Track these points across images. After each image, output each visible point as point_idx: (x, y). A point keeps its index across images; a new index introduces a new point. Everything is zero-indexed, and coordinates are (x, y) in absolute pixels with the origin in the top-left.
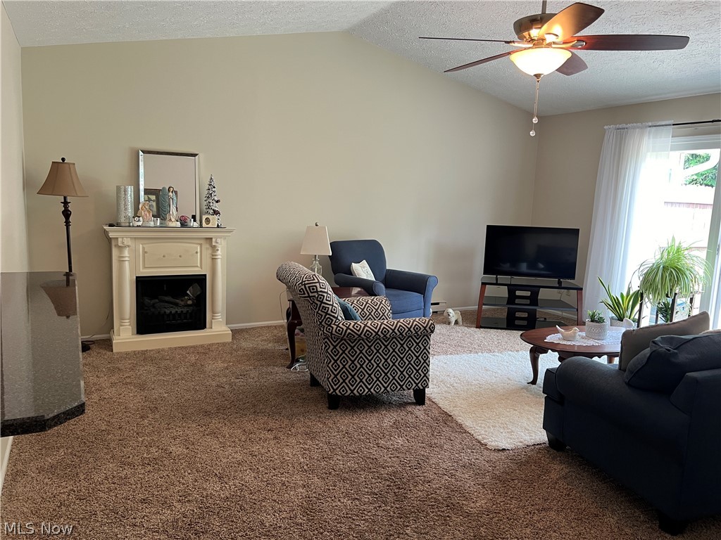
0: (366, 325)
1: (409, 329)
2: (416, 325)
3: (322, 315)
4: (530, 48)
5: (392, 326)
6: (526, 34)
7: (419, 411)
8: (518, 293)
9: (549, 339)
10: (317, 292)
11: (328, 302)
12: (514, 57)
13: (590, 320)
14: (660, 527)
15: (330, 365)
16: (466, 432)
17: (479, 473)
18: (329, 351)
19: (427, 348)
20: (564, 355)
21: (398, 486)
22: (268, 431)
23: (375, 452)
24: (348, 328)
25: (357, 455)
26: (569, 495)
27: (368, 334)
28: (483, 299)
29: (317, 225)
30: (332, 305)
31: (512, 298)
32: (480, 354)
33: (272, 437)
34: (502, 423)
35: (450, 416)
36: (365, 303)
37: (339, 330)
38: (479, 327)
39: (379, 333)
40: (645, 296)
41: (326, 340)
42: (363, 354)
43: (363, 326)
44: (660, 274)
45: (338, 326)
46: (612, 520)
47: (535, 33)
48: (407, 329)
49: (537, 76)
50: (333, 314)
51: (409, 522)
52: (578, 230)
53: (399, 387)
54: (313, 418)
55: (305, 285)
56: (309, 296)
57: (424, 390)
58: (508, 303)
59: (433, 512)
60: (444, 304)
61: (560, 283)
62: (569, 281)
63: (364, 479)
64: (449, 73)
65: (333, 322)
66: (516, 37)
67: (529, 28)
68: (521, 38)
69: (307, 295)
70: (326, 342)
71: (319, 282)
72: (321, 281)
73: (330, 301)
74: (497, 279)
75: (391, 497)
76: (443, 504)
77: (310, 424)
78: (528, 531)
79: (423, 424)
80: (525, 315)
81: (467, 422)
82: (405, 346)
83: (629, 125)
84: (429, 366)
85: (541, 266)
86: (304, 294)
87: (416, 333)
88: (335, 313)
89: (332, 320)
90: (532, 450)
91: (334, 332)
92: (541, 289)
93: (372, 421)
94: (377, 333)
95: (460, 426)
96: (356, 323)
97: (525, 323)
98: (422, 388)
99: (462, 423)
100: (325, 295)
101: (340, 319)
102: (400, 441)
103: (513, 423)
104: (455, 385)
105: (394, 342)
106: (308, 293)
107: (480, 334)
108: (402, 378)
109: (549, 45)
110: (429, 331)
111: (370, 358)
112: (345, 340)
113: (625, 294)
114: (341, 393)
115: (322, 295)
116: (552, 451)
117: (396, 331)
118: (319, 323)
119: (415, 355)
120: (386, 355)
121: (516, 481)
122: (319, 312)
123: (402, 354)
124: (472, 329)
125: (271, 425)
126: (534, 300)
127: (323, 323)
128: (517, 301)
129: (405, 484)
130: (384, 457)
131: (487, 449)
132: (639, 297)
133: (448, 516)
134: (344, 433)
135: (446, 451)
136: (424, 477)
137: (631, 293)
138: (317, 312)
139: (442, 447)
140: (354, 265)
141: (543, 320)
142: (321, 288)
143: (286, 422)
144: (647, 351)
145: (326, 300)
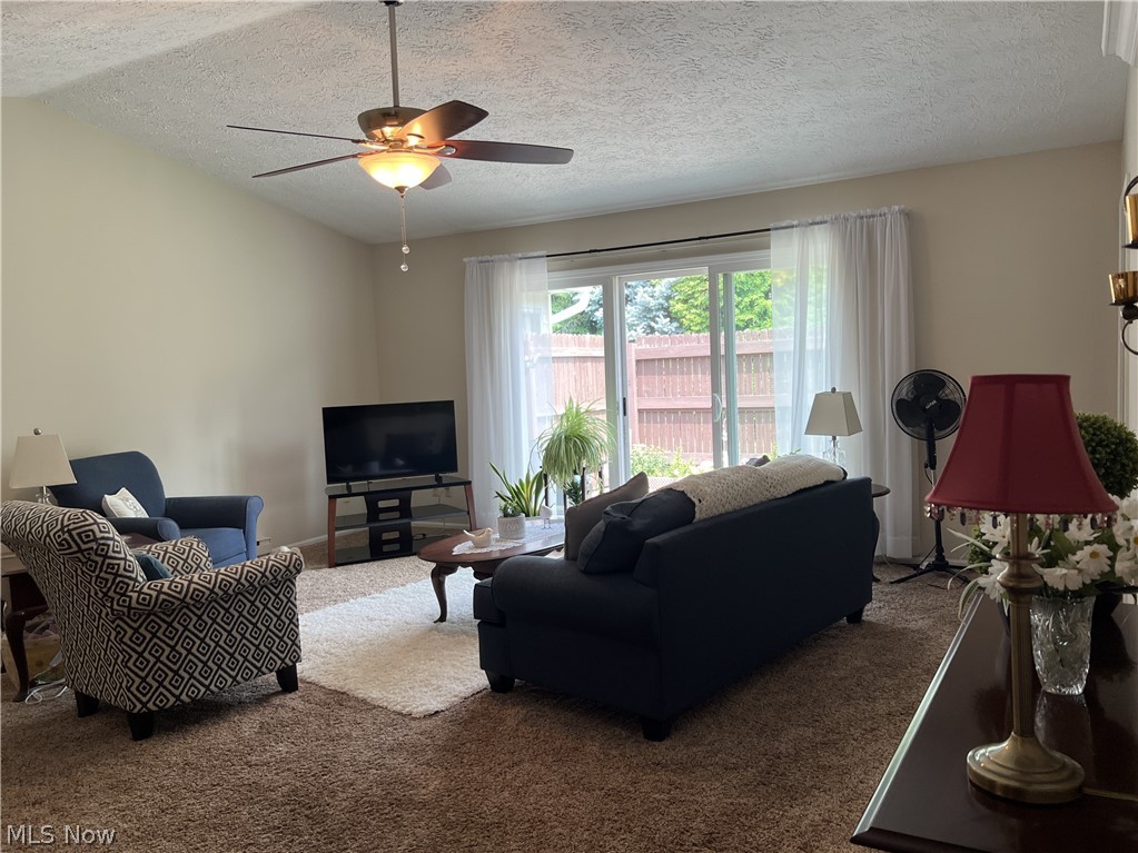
0: (191, 582)
1: (263, 574)
2: (273, 565)
3: (107, 580)
4: (383, 151)
5: (236, 574)
6: (377, 132)
7: (291, 700)
8: (382, 504)
9: (457, 550)
10: (95, 540)
11: (117, 555)
12: (362, 162)
13: (502, 514)
14: (646, 737)
15: (130, 664)
16: (375, 707)
17: (415, 751)
18: (126, 640)
19: (292, 599)
20: (483, 568)
21: (305, 807)
22: (34, 804)
23: (247, 775)
24: (160, 592)
25: (220, 788)
26: (537, 738)
27: (197, 596)
28: (334, 523)
29: (37, 433)
30: (125, 559)
31: (373, 512)
32: (352, 600)
33: (48, 811)
34: (421, 681)
35: (343, 693)
36: (162, 553)
37: (144, 599)
38: (334, 564)
39: (216, 590)
40: (550, 478)
41: (118, 622)
42: (190, 631)
43: (186, 583)
44: (563, 446)
45: (140, 592)
46: (593, 748)
47: (389, 131)
48: (260, 575)
49: (401, 189)
50: (129, 574)
51: (345, 843)
52: (451, 403)
53: (255, 671)
54: (113, 761)
55: (69, 531)
56: (80, 551)
57: (294, 666)
58: (369, 521)
59: (374, 819)
60: (268, 543)
61: (438, 479)
62: (451, 474)
63: (248, 816)
64: (260, 178)
65: (130, 588)
66: (364, 134)
67: (380, 125)
68: (372, 137)
69: (75, 549)
70: (118, 626)
71: (96, 523)
72: (99, 521)
73: (119, 552)
74: (349, 488)
75: (303, 823)
76: (383, 804)
77: (111, 771)
78: (506, 794)
79: (308, 715)
80: (396, 535)
81: (374, 694)
82: (257, 603)
83: (493, 257)
84: (297, 627)
85: (400, 462)
86: (70, 547)
87: (275, 578)
88: (132, 572)
89: (128, 585)
90: (473, 702)
91: (134, 604)
92: (413, 492)
93: (221, 736)
94: (212, 591)
95: (364, 701)
96: (172, 581)
97: (396, 547)
98: (291, 664)
99: (366, 697)
100: (111, 543)
101: (141, 580)
102: (282, 748)
103: (437, 676)
104: (333, 651)
105: (240, 600)
106: (78, 545)
107: (338, 575)
108: (259, 656)
109: (410, 150)
110: (294, 571)
111: (202, 636)
112: (155, 614)
113: (524, 481)
114: (157, 706)
115: (103, 544)
116: (498, 695)
117: (243, 580)
118: (100, 595)
119: (275, 615)
120: (228, 624)
121: (468, 745)
122: (102, 574)
123: (254, 617)
124: (324, 570)
125: (34, 794)
126: (405, 510)
127: (111, 593)
128: (382, 516)
129: (317, 799)
130: (267, 777)
131: (414, 719)
132: (542, 479)
133: (398, 816)
134: (181, 765)
135: (356, 739)
136: (341, 780)
137: (531, 479)
138: (98, 577)
139: (348, 736)
140: (108, 498)
141: (421, 537)
142: (101, 532)
143: (62, 782)
144: (601, 525)
145: (114, 551)
